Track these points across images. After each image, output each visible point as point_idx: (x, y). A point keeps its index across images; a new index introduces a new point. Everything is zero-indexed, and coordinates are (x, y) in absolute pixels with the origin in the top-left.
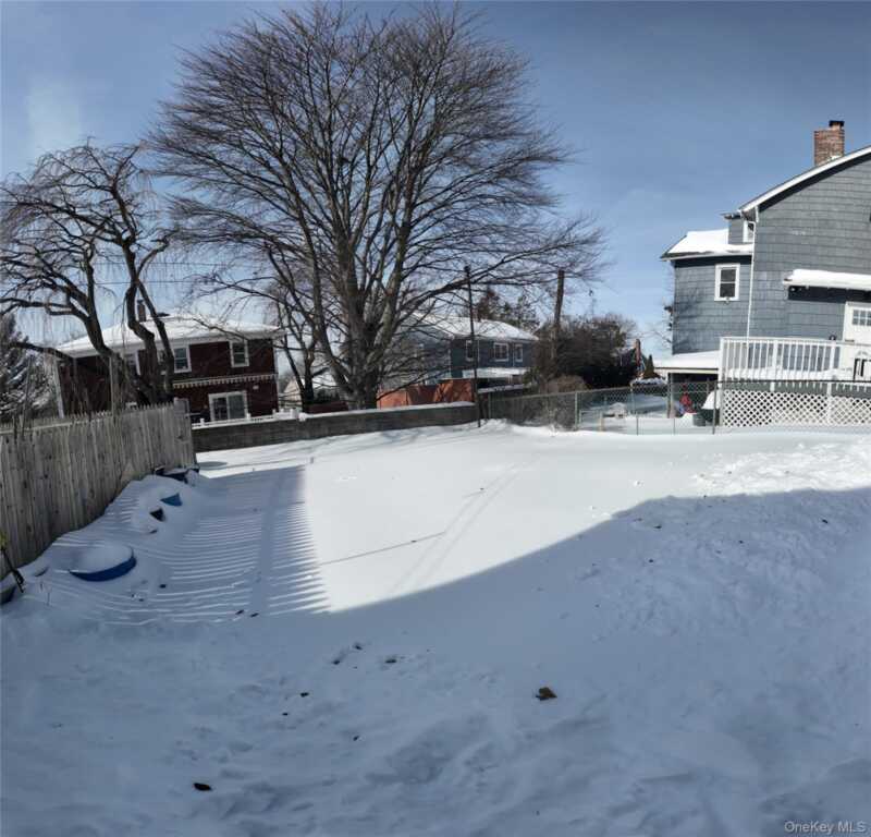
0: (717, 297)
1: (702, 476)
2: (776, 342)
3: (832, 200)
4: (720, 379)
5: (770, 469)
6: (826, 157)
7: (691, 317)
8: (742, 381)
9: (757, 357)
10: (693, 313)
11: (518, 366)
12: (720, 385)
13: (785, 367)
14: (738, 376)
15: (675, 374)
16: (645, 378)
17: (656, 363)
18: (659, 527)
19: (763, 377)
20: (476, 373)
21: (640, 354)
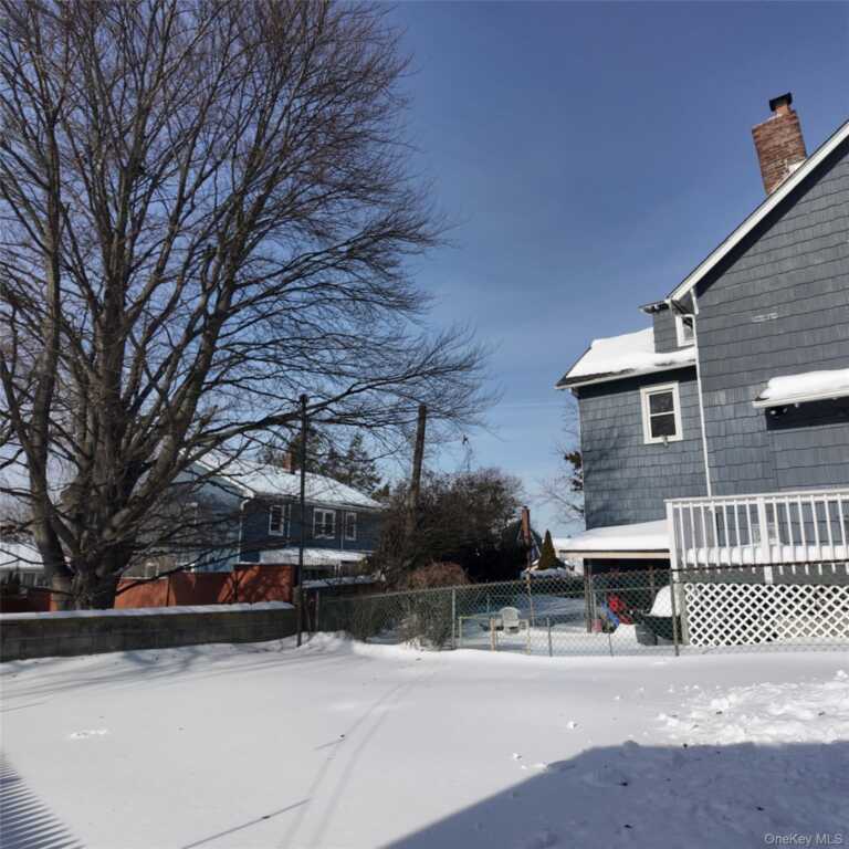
0: (648, 439)
1: (675, 716)
2: (761, 501)
3: (807, 246)
4: (674, 565)
5: (787, 708)
6: (781, 171)
7: (610, 469)
8: (713, 567)
9: (733, 528)
10: (612, 463)
11: (348, 547)
12: (676, 576)
13: (785, 541)
14: (703, 559)
15: (595, 561)
16: (541, 567)
17: (558, 544)
18: (625, 784)
19: (748, 559)
20: (301, 556)
21: (529, 529)
